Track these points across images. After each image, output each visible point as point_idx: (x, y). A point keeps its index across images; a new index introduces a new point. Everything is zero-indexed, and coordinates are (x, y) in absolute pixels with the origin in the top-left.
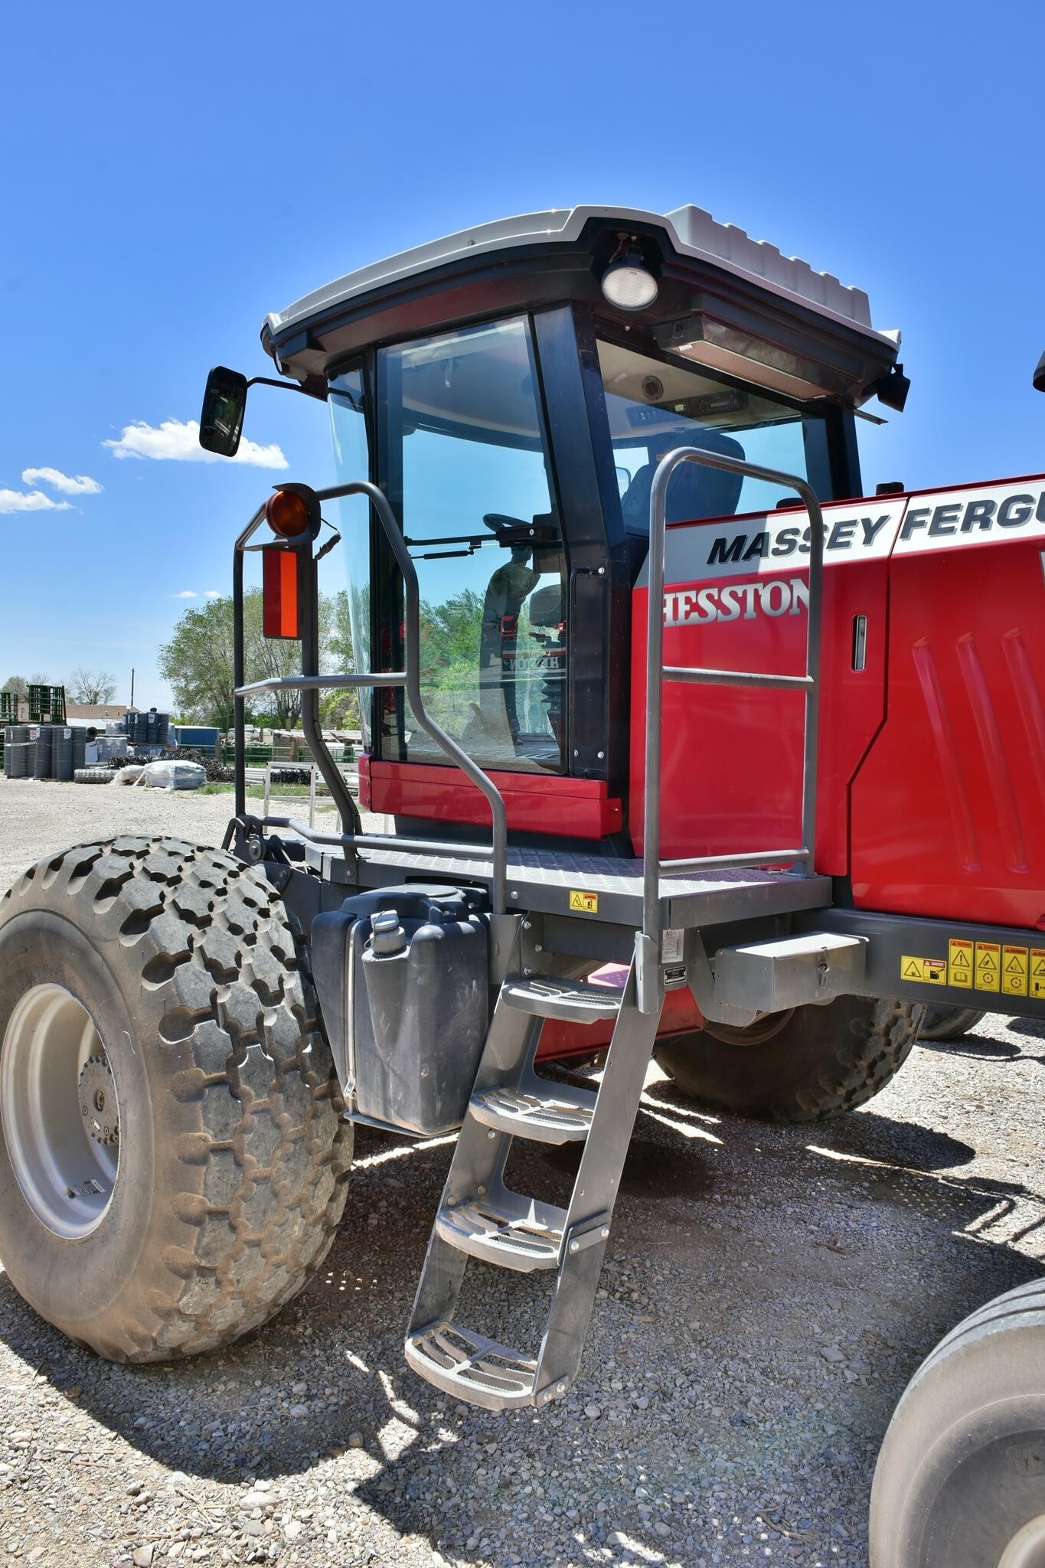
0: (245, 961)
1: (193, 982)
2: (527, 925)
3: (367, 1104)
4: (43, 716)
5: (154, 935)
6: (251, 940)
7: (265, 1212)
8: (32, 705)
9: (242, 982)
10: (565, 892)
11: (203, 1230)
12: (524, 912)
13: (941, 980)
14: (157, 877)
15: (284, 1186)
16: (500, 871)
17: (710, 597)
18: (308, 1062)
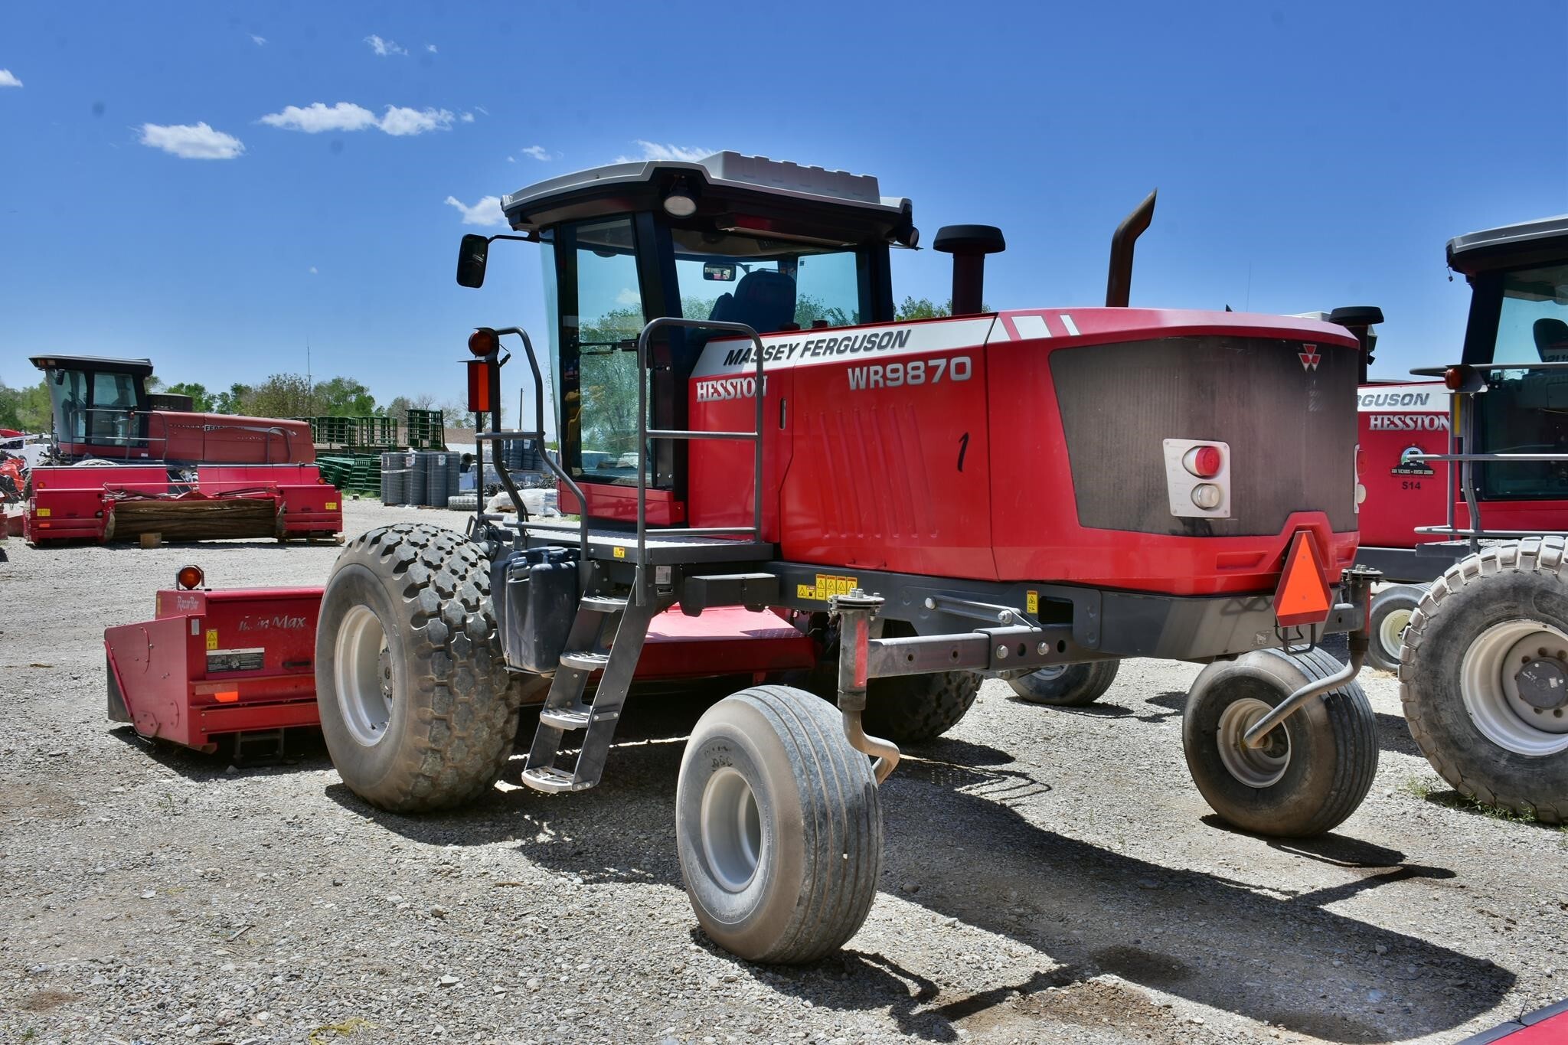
0: (458, 589)
1: (428, 599)
2: (597, 566)
3: (513, 660)
4: (421, 441)
5: (410, 575)
6: (463, 578)
7: (465, 721)
8: (411, 431)
9: (456, 599)
10: (610, 548)
11: (432, 727)
12: (596, 560)
13: (813, 597)
14: (414, 544)
15: (476, 709)
16: (584, 538)
17: (722, 385)
18: (491, 644)
